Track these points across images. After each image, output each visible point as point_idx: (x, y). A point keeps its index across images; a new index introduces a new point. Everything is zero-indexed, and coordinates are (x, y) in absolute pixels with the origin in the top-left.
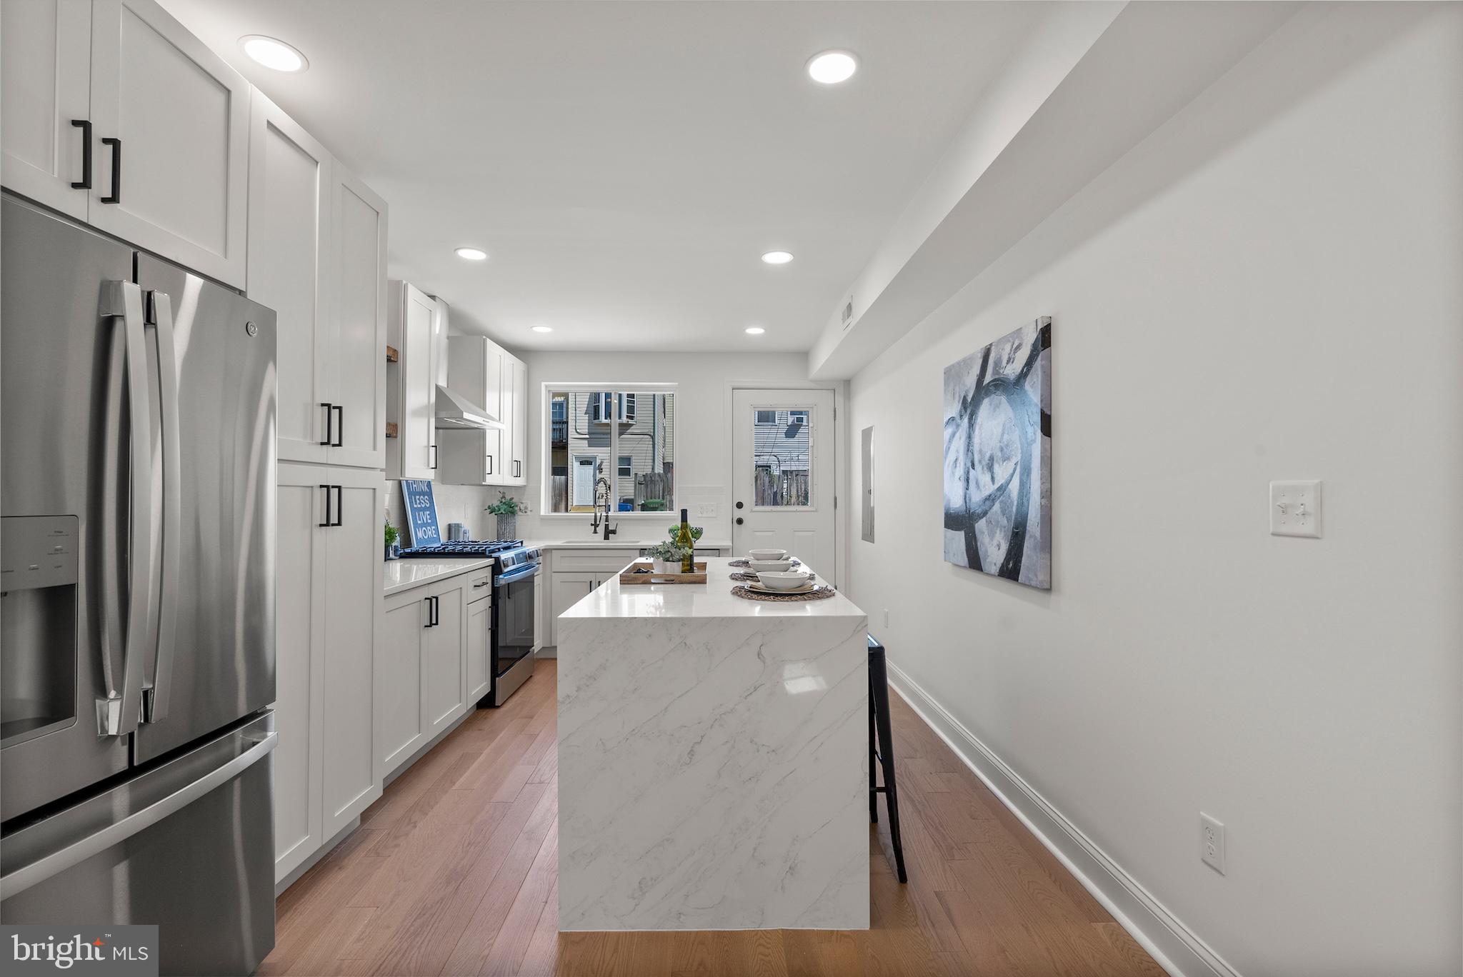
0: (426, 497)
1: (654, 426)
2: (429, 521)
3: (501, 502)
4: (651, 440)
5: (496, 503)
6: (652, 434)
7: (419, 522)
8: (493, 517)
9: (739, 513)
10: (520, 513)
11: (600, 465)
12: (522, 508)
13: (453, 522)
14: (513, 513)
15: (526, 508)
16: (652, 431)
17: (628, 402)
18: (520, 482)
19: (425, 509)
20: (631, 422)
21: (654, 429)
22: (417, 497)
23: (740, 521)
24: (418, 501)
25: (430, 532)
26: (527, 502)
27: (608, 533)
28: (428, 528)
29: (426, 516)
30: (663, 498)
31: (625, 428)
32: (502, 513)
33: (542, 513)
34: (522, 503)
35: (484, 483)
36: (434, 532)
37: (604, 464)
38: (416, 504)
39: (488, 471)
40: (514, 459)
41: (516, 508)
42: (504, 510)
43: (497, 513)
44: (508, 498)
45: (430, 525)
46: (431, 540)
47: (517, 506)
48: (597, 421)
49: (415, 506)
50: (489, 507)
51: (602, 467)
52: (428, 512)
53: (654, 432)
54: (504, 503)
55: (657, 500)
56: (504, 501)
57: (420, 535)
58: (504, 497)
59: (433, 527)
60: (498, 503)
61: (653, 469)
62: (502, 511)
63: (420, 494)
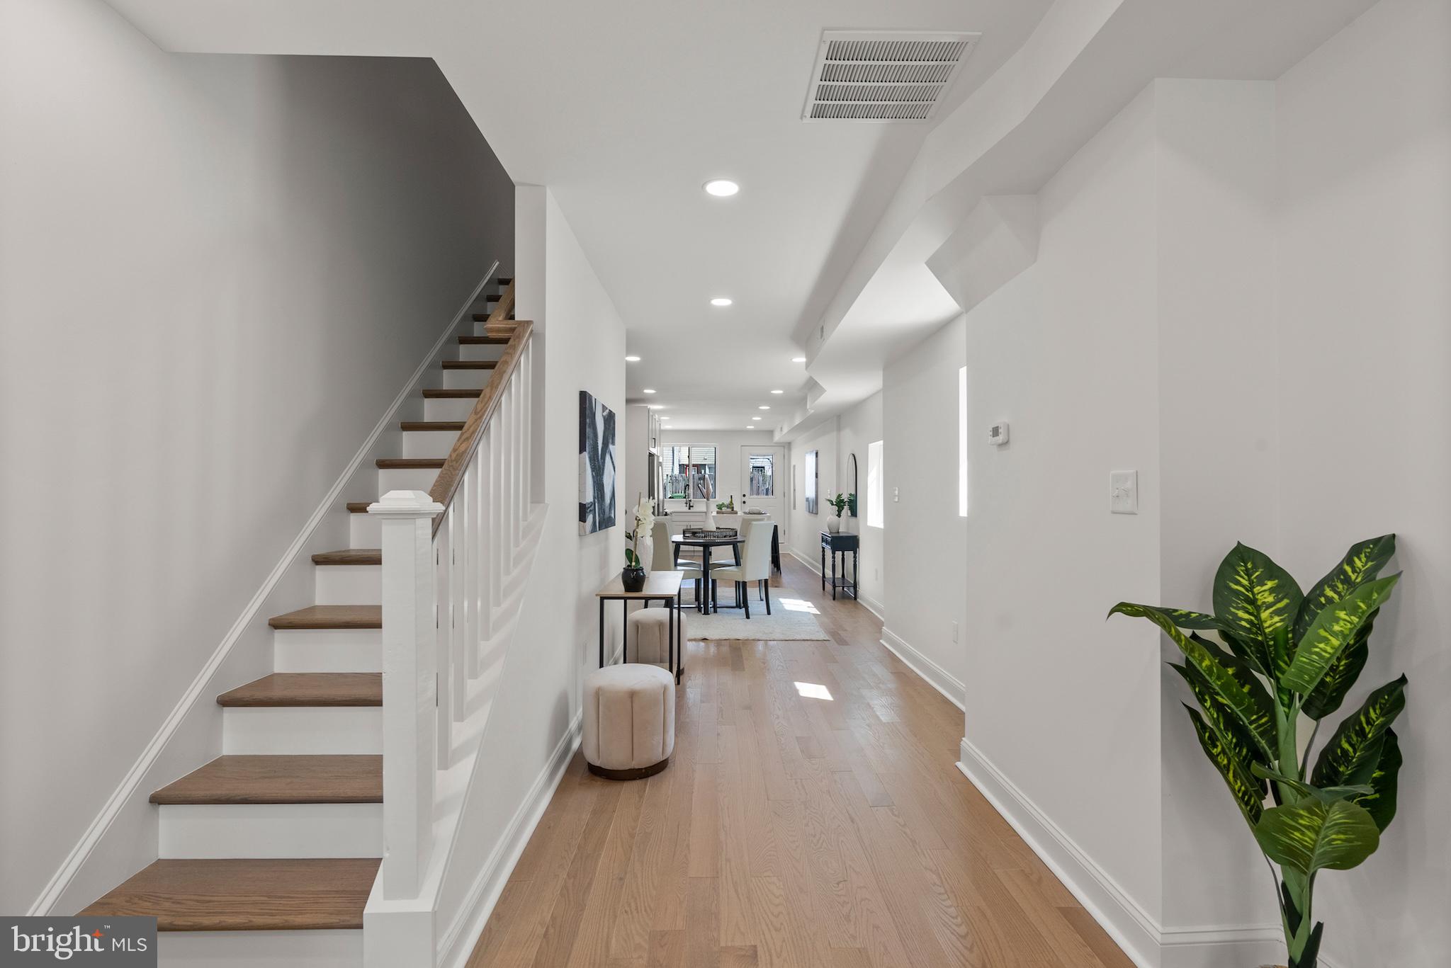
9: (744, 499)
23: (744, 502)
27: (690, 507)
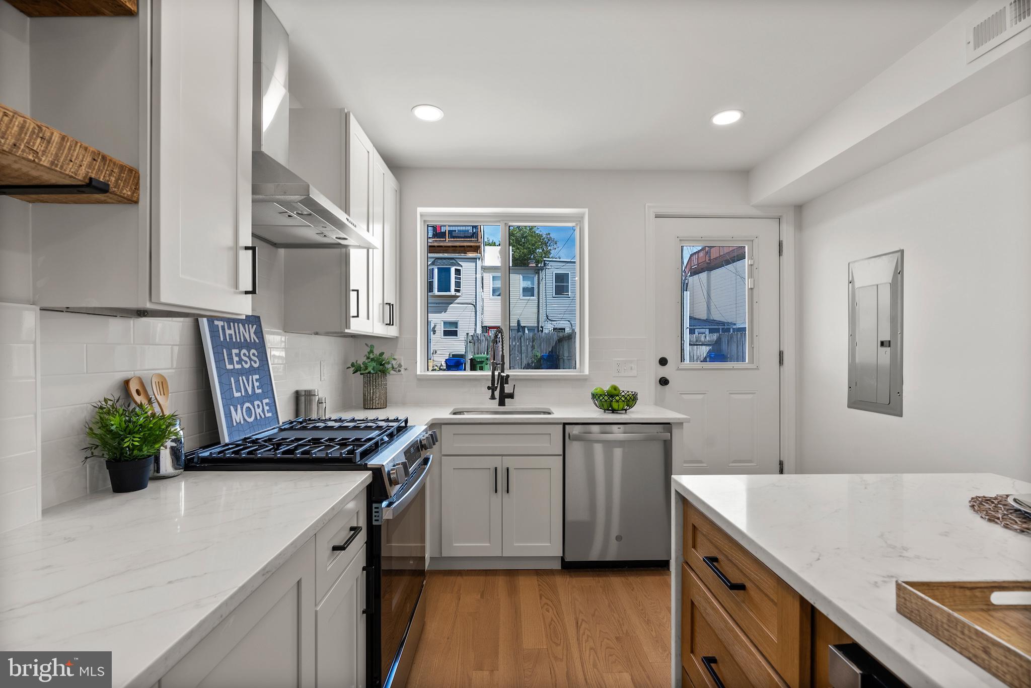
0: (253, 351)
1: (476, 297)
2: (258, 391)
3: (368, 358)
4: (474, 308)
5: (361, 360)
6: (474, 304)
7: (237, 395)
8: (358, 379)
9: (664, 372)
10: (392, 372)
11: (434, 328)
12: (395, 366)
13: (304, 387)
14: (384, 372)
15: (400, 366)
16: (475, 301)
17: (456, 278)
18: (392, 332)
19: (252, 371)
20: (458, 294)
21: (476, 300)
22: (235, 351)
23: (664, 381)
24: (236, 359)
25: (260, 409)
26: (400, 357)
27: (504, 397)
28: (256, 403)
29: (252, 384)
30: (488, 354)
31: (453, 299)
32: (369, 373)
33: (418, 373)
34: (394, 359)
35: (347, 331)
36: (266, 408)
37: (437, 327)
38: (231, 361)
39: (353, 312)
40: (385, 302)
41: (390, 366)
42: (373, 369)
43: (362, 372)
44: (377, 352)
45: (259, 397)
46: (261, 422)
47: (389, 363)
48: (432, 293)
49: (230, 367)
50: (353, 365)
51: (436, 329)
52: (257, 377)
53: (476, 302)
54: (372, 360)
55: (482, 355)
56: (371, 356)
57: (237, 417)
58: (371, 352)
59: (266, 401)
60: (364, 359)
61: (475, 330)
62: (370, 369)
63: (240, 346)
